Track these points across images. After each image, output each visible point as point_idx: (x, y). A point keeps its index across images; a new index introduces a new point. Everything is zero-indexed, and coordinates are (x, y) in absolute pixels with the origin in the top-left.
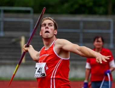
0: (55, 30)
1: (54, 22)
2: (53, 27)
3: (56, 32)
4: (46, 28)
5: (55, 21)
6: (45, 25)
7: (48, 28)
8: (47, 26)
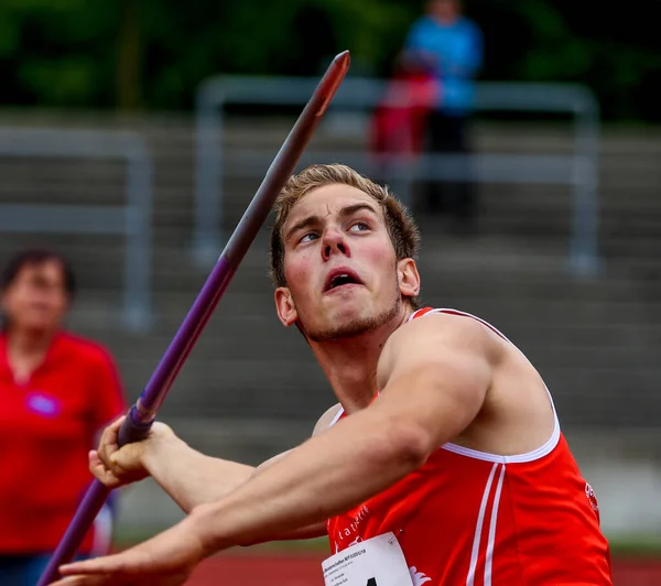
0: (399, 257)
1: (380, 198)
2: (381, 239)
3: (410, 273)
4: (327, 253)
5: (385, 192)
6: (314, 227)
7: (343, 248)
8: (333, 231)
